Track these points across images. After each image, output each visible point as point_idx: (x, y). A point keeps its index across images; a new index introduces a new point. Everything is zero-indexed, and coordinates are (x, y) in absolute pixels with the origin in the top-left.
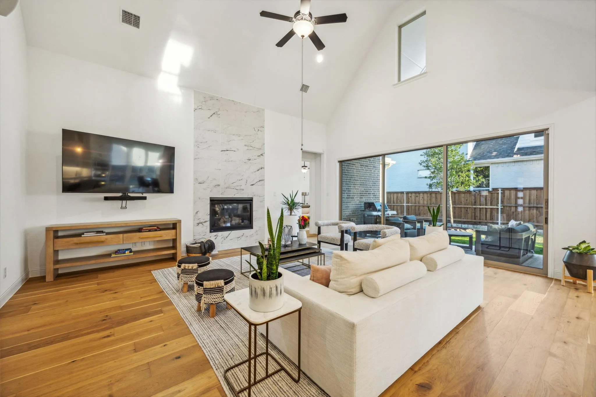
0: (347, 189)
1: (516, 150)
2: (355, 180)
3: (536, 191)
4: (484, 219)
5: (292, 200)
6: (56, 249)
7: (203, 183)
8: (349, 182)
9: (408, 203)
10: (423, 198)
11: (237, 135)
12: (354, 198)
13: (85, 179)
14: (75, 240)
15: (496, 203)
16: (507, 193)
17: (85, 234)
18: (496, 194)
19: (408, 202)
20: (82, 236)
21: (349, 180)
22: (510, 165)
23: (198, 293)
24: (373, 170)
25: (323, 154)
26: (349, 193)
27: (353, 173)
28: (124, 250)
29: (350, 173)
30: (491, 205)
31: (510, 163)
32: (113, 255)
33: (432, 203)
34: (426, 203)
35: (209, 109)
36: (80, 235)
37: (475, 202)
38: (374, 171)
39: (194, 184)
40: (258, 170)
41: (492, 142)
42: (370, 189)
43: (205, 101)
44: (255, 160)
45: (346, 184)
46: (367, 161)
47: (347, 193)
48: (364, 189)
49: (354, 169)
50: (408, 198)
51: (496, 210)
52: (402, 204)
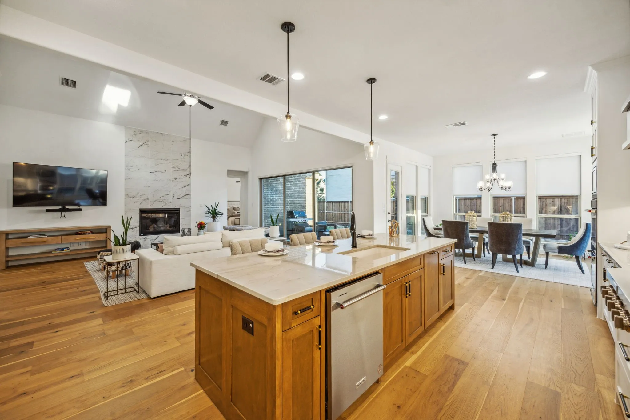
0: (271, 200)
2: (280, 193)
5: (215, 210)
6: (7, 247)
7: (133, 198)
8: (274, 194)
11: (165, 159)
12: (278, 208)
13: (31, 193)
14: (23, 240)
17: (30, 236)
20: (28, 237)
21: (273, 193)
23: (104, 266)
24: (298, 184)
25: (249, 172)
26: (274, 204)
27: (278, 187)
28: (62, 248)
29: (275, 187)
32: (53, 252)
35: (139, 141)
36: (26, 237)
38: (300, 185)
39: (125, 199)
40: (185, 187)
42: (296, 200)
43: (135, 135)
44: (182, 179)
45: (271, 196)
46: (292, 177)
47: (271, 204)
48: (289, 200)
49: (279, 184)
52: (348, 212)
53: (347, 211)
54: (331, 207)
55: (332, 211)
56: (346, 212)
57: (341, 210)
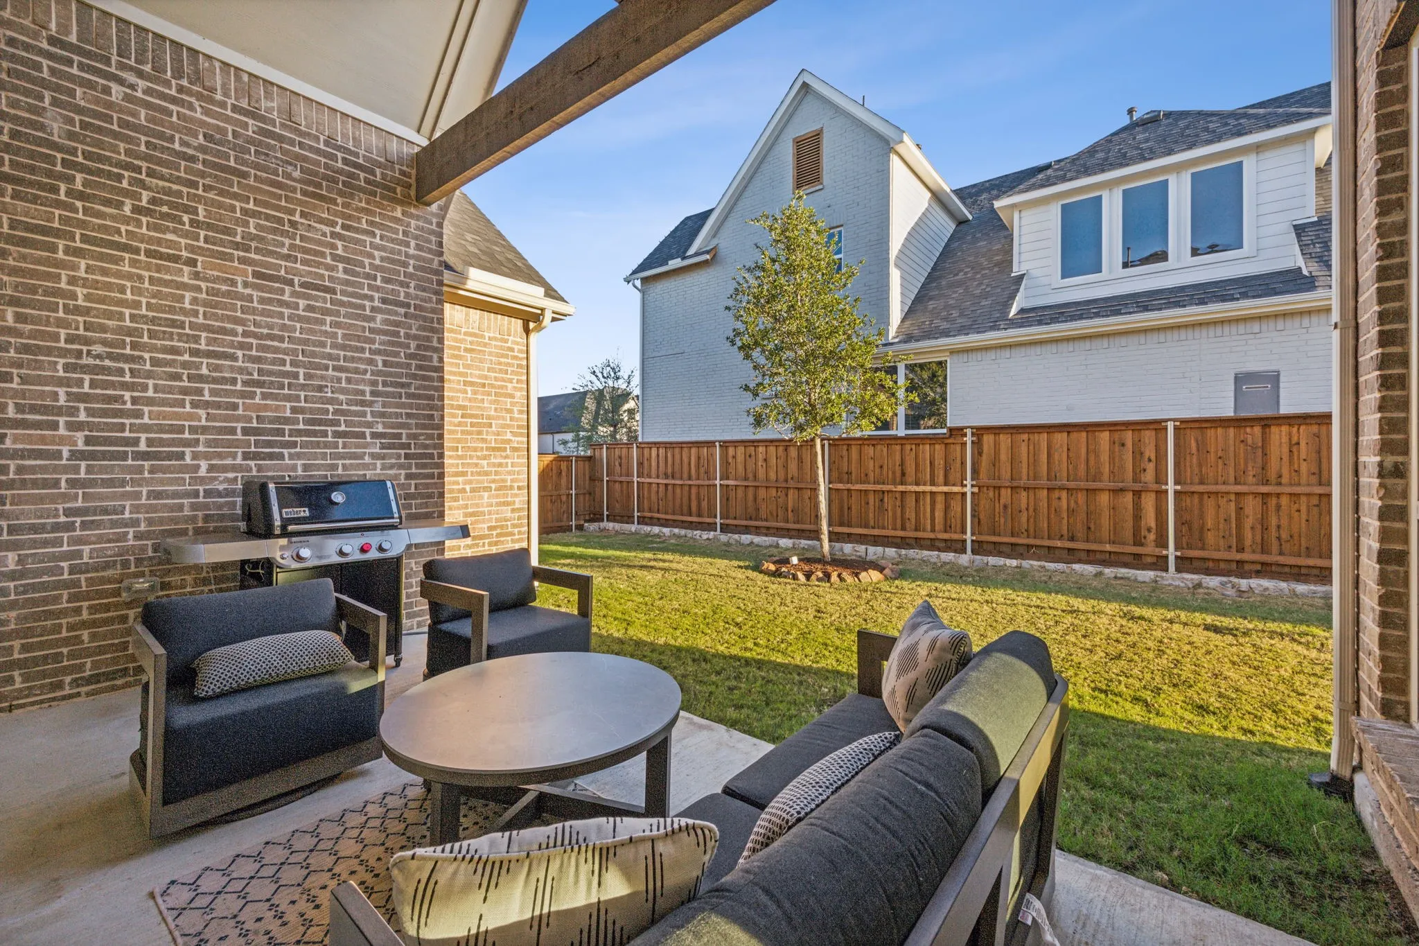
1: (1013, 311)
3: (1065, 434)
4: (929, 527)
9: (728, 478)
10: (765, 460)
15: (959, 475)
16: (988, 439)
18: (958, 448)
19: (725, 476)
22: (998, 356)
30: (946, 484)
31: (998, 351)
33: (790, 476)
34: (772, 476)
37: (903, 474)
41: (956, 292)
50: (725, 463)
51: (959, 497)
52: (711, 482)
53: (709, 479)
54: (654, 464)
55: (658, 477)
56: (707, 483)
57: (685, 475)
